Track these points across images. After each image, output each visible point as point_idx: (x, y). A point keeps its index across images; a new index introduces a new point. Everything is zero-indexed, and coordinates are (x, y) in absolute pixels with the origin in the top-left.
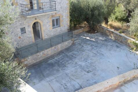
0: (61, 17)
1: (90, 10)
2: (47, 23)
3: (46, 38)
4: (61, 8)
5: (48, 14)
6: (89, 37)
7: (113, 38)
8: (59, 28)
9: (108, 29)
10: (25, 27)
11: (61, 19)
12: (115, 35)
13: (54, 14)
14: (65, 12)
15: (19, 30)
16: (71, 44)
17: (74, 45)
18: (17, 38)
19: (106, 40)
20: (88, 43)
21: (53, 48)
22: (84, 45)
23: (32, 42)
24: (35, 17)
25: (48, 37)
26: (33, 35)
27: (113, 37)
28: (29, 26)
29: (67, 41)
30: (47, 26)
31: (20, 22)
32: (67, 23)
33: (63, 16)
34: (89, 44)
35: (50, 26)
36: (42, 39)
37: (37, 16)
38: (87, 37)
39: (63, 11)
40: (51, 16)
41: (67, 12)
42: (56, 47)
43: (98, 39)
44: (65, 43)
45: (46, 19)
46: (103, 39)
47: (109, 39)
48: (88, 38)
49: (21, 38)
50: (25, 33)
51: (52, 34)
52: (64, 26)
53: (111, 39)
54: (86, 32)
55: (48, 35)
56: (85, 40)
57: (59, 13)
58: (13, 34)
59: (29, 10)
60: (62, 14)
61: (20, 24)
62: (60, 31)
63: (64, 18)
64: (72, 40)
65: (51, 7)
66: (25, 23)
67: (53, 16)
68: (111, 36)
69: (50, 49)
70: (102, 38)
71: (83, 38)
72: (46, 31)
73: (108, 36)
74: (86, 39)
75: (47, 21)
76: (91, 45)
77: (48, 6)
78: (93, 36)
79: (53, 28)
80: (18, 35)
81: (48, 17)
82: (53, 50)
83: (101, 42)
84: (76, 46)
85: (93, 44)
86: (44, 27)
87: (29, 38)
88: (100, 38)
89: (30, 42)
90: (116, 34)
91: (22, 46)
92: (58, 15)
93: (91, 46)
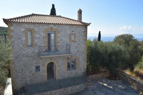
0: (77, 59)
1: (107, 55)
2: (62, 64)
3: (59, 78)
4: (78, 51)
5: (64, 56)
6: (107, 84)
7: (135, 88)
8: (74, 70)
9: (130, 77)
10: (40, 66)
11: (77, 62)
12: (137, 85)
13: (70, 56)
14: (82, 56)
15: (34, 67)
16: (83, 89)
17: (87, 90)
18: (31, 74)
19: (125, 90)
20: (103, 90)
21: (62, 89)
22: (98, 92)
23: (45, 81)
24: (51, 57)
25: (61, 78)
26: (46, 74)
27: (135, 86)
28: (43, 65)
29: (78, 85)
30: (62, 67)
31: (36, 61)
32: (83, 66)
33: (79, 59)
34: (104, 92)
35: (65, 68)
36: (55, 79)
37: (53, 57)
38: (105, 83)
39: (80, 55)
40: (66, 59)
41: (84, 55)
42: (66, 89)
43: (116, 87)
44: (76, 86)
45: (61, 61)
46: (123, 88)
47: (130, 89)
48: (105, 85)
49: (35, 75)
50: (40, 71)
51: (66, 76)
52: (80, 69)
53: (133, 89)
54: (106, 78)
55: (61, 76)
56: (101, 86)
57: (75, 56)
58: (28, 70)
59: (46, 51)
60: (78, 57)
61: (36, 62)
62: (75, 74)
63: (81, 61)
64: (85, 84)
65: (67, 50)
66: (40, 62)
67: (68, 58)
68: (134, 86)
69: (58, 90)
70: (121, 87)
71: (100, 84)
72: (60, 72)
73: (130, 85)
74: (103, 85)
75: (62, 62)
76: (105, 92)
77: (65, 49)
78: (112, 83)
79: (68, 70)
80: (33, 72)
81: (64, 59)
82: (62, 92)
83: (120, 91)
84: (88, 92)
85: (109, 91)
86: (58, 68)
87: (42, 76)
88: (120, 86)
89: (42, 81)
90: (139, 83)
91: (34, 82)
92: (73, 58)
93: (106, 94)
